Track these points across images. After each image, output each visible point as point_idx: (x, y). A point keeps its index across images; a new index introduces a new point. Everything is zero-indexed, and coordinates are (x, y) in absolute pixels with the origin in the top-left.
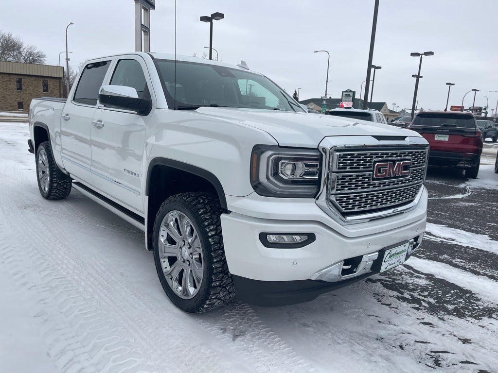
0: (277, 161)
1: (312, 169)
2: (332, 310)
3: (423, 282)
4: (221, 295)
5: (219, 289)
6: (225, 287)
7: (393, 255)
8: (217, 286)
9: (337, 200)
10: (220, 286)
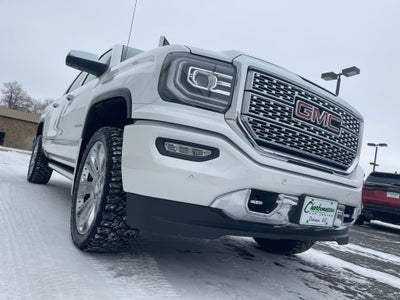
0: (186, 67)
1: (224, 84)
2: (247, 279)
3: (363, 281)
4: (115, 224)
5: (113, 215)
6: (121, 216)
7: (317, 208)
8: (111, 210)
9: (250, 123)
10: (114, 211)
